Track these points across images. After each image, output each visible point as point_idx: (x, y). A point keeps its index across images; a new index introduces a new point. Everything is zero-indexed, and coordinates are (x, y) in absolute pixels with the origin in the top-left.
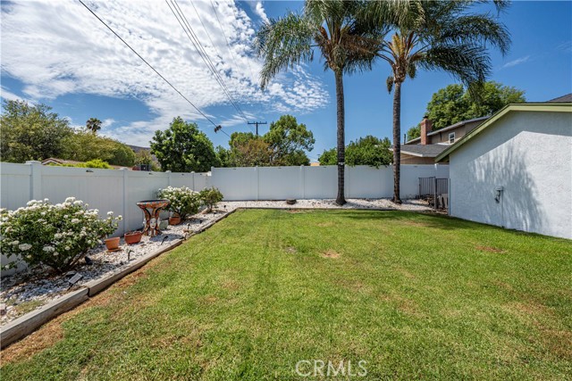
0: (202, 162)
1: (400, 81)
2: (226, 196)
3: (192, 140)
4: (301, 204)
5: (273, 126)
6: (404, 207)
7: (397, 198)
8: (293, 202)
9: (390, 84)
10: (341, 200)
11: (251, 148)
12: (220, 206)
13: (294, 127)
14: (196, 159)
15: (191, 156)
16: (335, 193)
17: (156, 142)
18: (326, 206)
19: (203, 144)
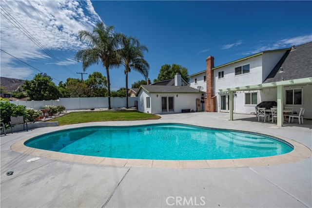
0: (53, 95)
1: (127, 72)
2: (66, 108)
3: (46, 85)
4: (96, 110)
5: (90, 76)
6: (129, 109)
7: (127, 107)
8: (93, 109)
9: (125, 72)
10: (110, 108)
11: (78, 87)
12: (65, 112)
13: (100, 77)
14: (50, 93)
15: (47, 92)
16: (108, 106)
17: (26, 85)
18: (104, 109)
19: (53, 87)
